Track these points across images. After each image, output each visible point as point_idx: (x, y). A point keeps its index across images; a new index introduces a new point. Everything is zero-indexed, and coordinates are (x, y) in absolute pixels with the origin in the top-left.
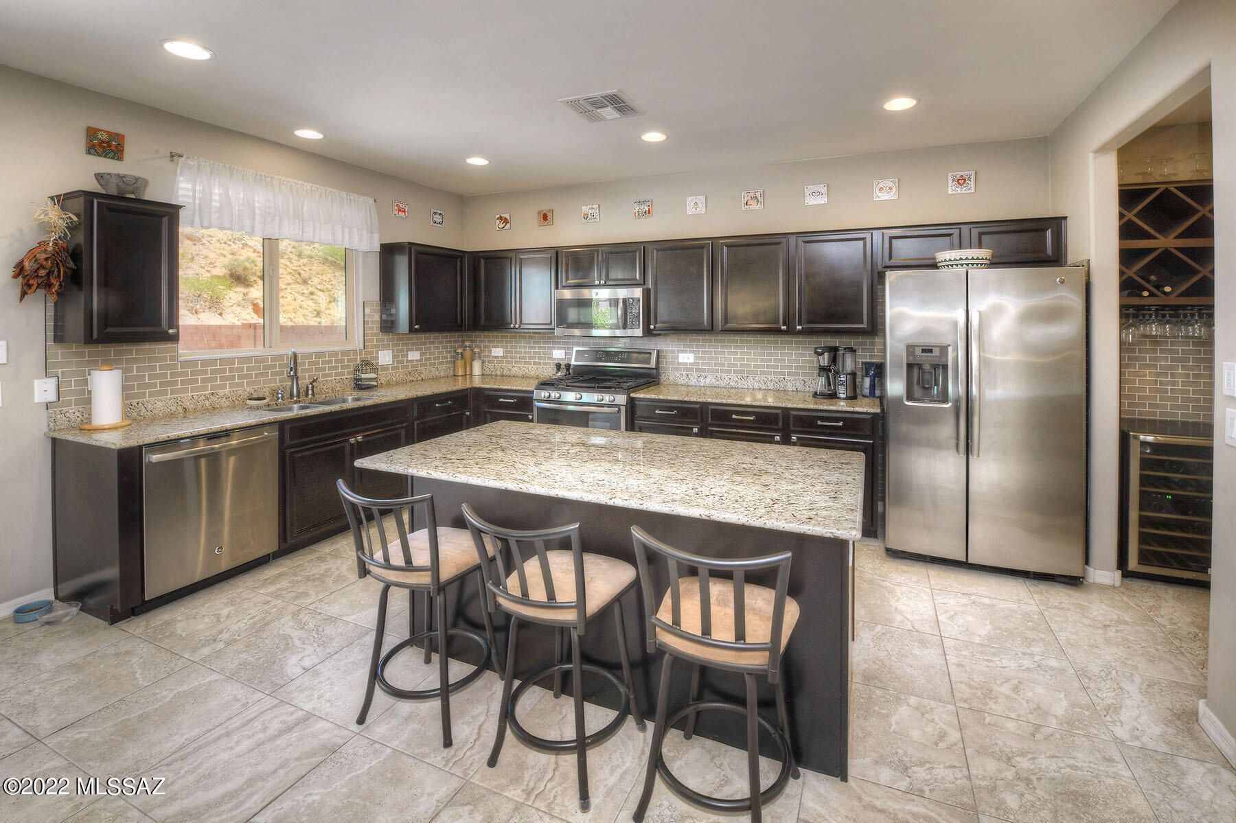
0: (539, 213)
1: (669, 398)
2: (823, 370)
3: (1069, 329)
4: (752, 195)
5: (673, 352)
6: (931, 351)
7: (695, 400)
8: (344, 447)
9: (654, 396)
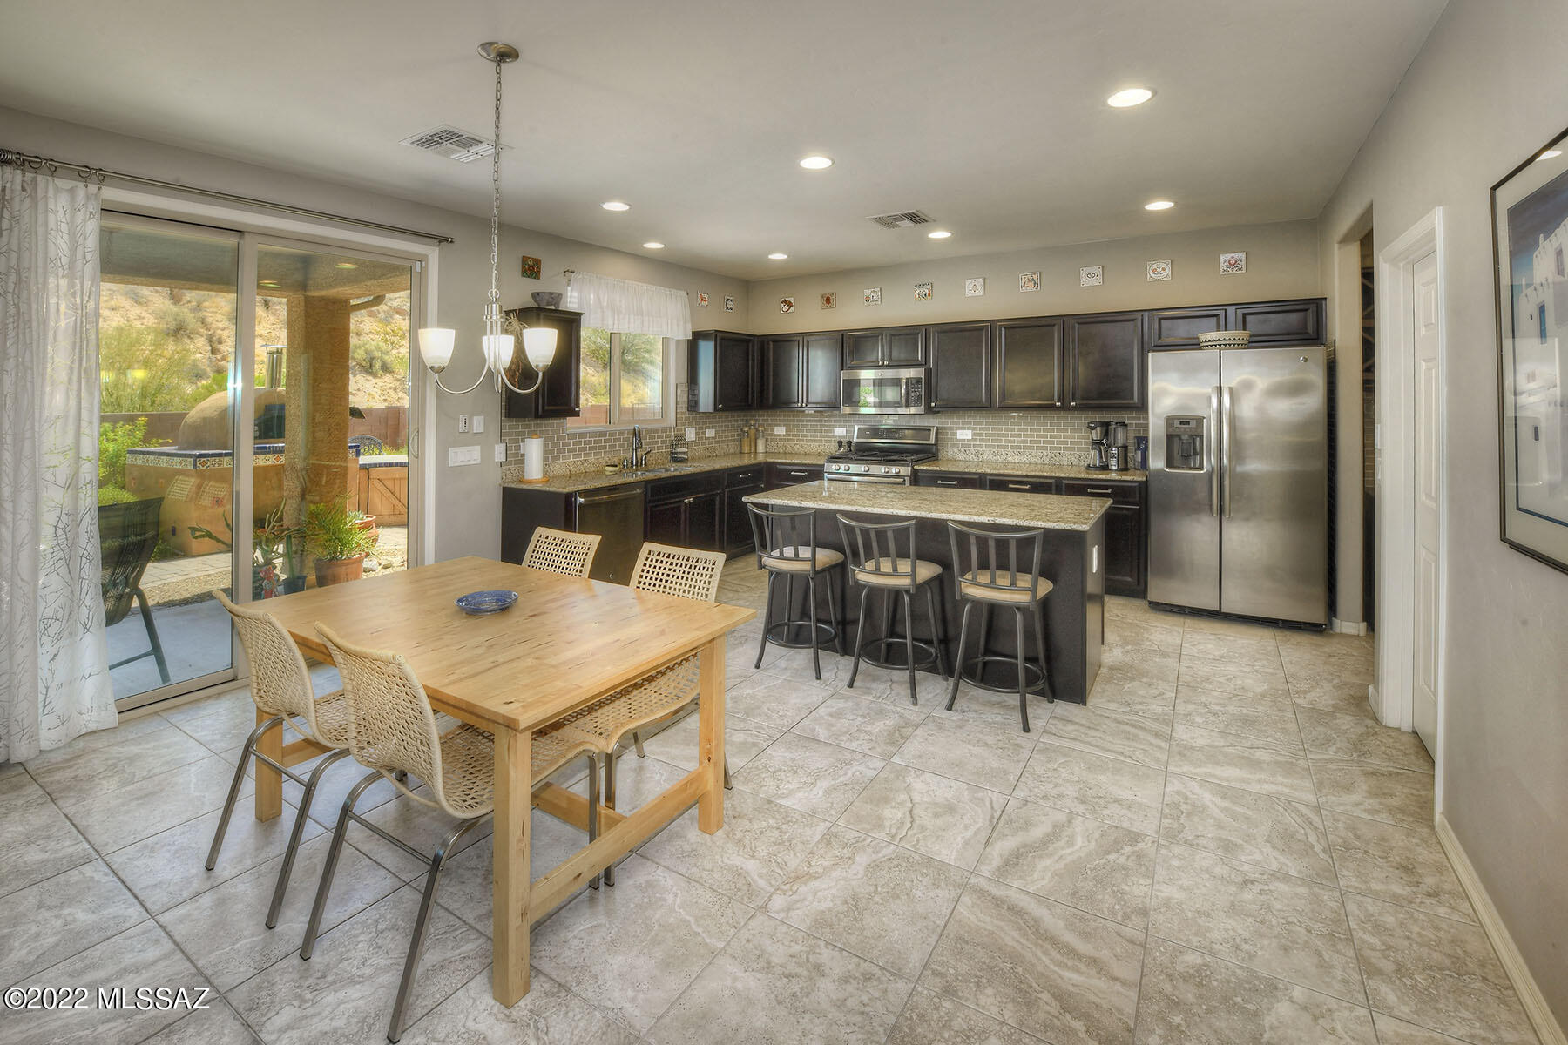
0: (822, 297)
1: (950, 469)
2: (1097, 444)
3: (1314, 401)
4: (1030, 277)
5: (951, 429)
6: (1188, 423)
7: (974, 471)
8: (679, 507)
9: (935, 468)
